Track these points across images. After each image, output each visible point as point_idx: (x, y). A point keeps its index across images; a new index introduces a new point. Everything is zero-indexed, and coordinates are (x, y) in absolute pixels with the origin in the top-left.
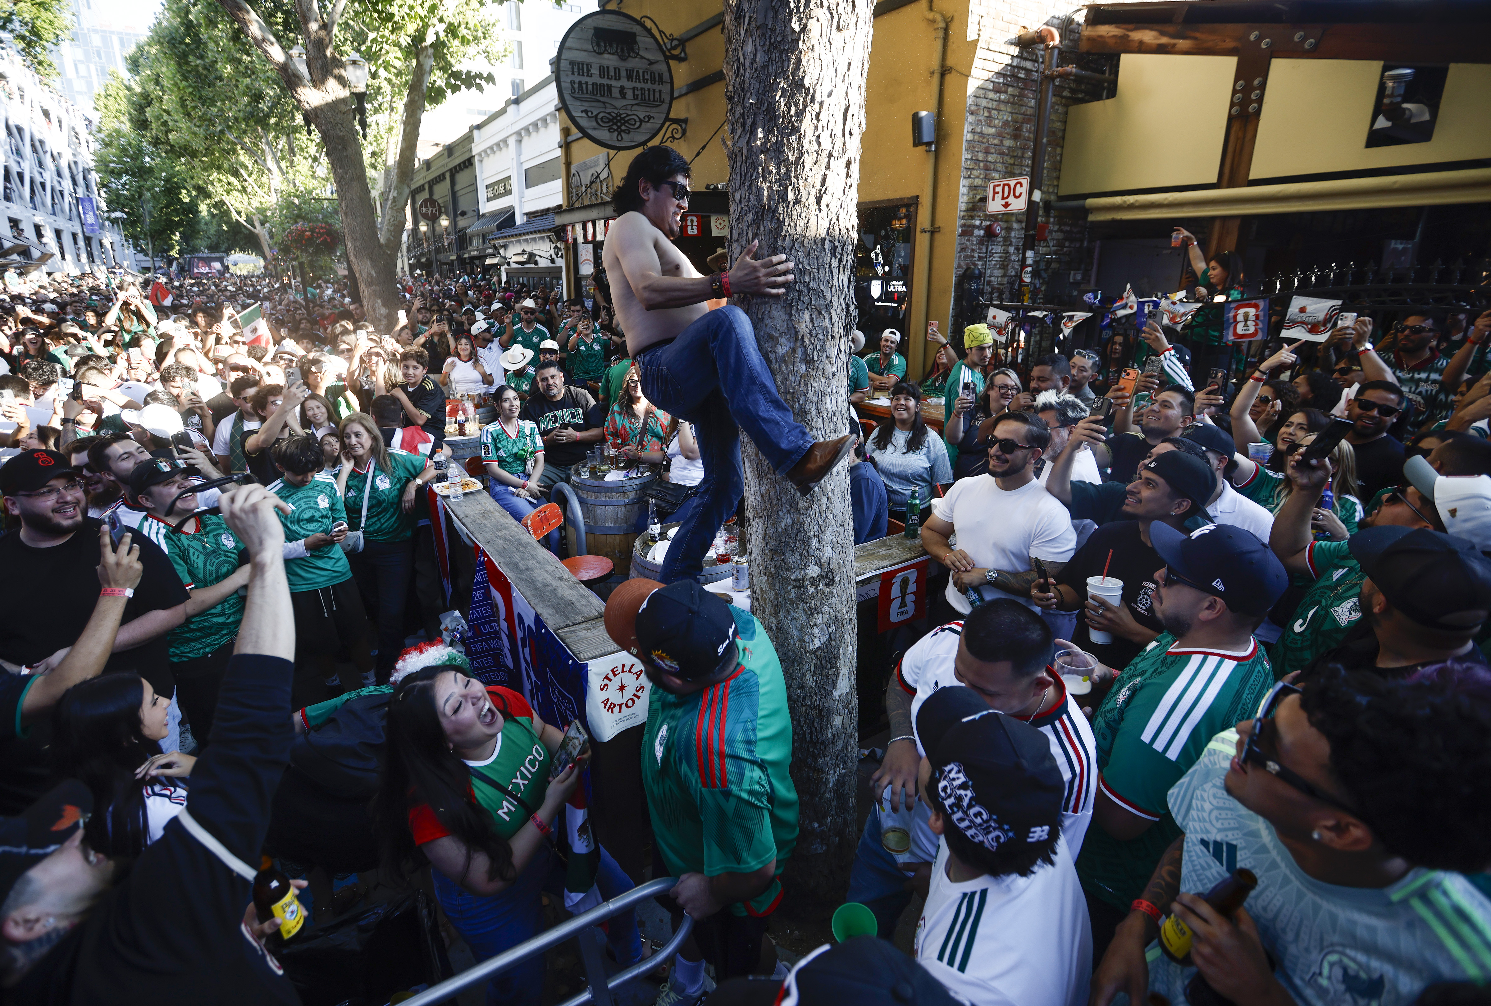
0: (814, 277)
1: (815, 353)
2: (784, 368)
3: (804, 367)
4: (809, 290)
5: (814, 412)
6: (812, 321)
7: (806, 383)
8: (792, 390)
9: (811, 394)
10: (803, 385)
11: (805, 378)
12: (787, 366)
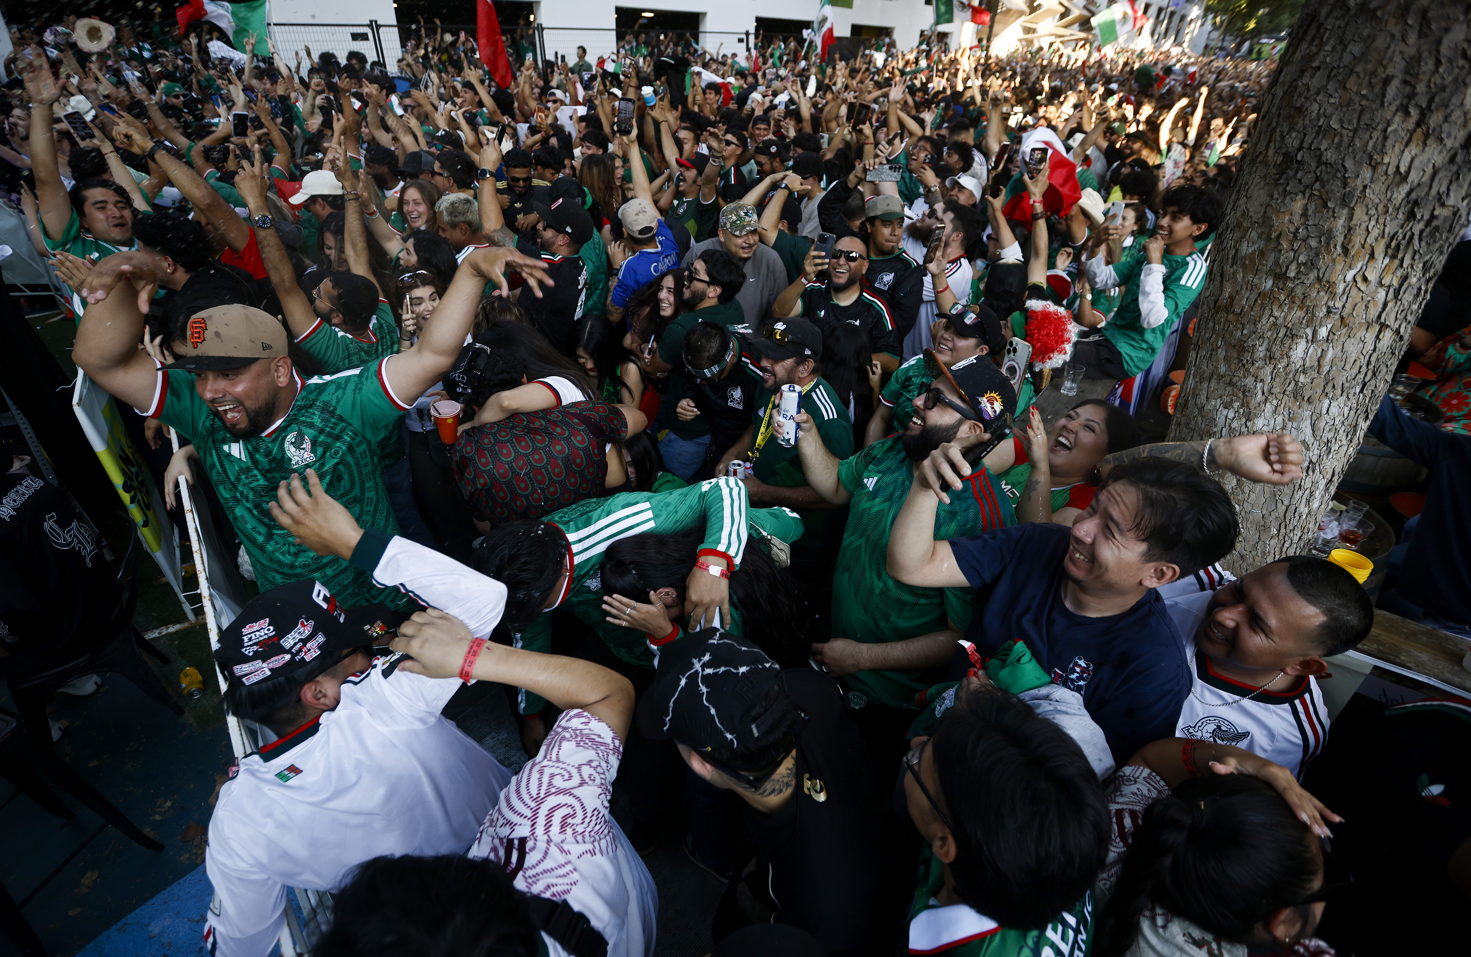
0: (1339, 144)
1: (1293, 267)
2: (1240, 276)
3: (1270, 283)
4: (1320, 162)
5: (1261, 351)
6: (1305, 215)
7: (1263, 307)
8: (1238, 310)
9: (1265, 323)
10: (1257, 308)
11: (1266, 299)
12: (1245, 274)
